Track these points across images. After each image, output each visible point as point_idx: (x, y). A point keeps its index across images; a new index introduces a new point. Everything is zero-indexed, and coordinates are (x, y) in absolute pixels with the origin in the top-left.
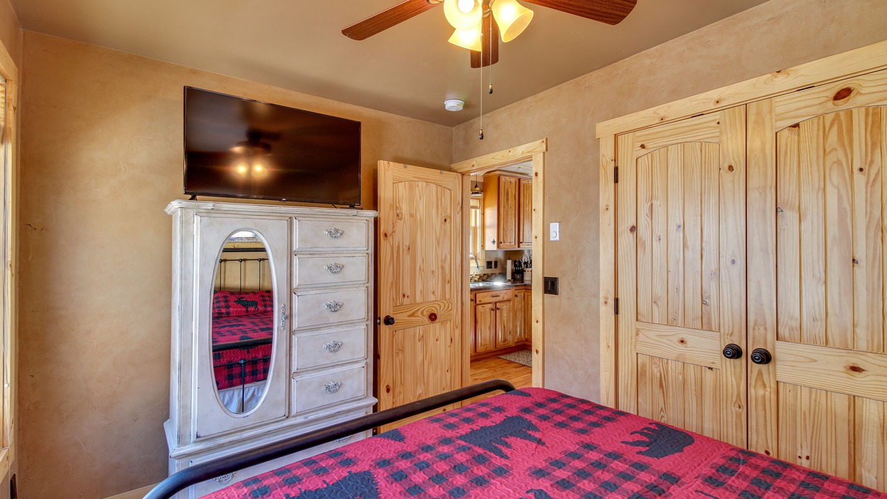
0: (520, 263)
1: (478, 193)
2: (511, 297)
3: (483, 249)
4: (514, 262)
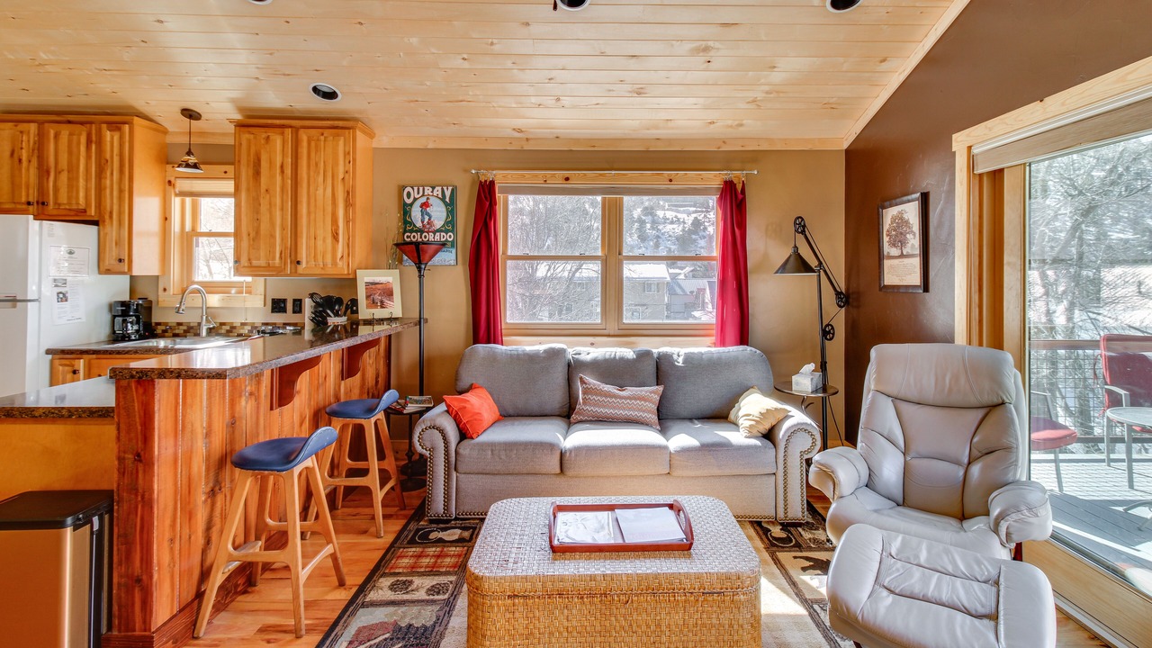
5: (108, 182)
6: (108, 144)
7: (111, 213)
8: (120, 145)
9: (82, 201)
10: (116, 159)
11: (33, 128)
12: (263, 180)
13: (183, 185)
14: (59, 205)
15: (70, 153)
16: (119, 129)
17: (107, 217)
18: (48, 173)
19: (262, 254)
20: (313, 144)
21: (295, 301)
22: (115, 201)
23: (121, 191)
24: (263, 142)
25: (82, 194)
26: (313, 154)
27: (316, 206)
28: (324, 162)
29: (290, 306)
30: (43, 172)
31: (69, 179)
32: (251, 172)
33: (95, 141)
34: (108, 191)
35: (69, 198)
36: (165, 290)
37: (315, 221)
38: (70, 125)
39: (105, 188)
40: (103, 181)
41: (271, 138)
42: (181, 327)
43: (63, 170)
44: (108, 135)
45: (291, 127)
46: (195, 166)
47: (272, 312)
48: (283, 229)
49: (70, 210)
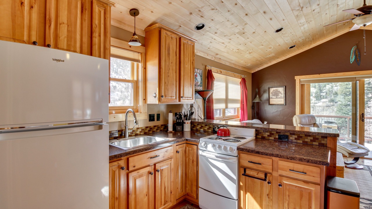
0: (180, 116)
1: (136, 41)
2: (172, 154)
3: (145, 102)
4: (176, 114)
5: (97, 40)
6: (97, 14)
8: (105, 18)
9: (78, 50)
10: (103, 26)
15: (69, 11)
16: (105, 8)
20: (185, 45)
22: (102, 54)
23: (105, 49)
25: (78, 45)
29: (156, 117)
31: (68, 31)
33: (87, 10)
34: (97, 46)
35: (69, 45)
39: (95, 44)
40: (94, 39)
43: (64, 23)
44: (97, 8)
47: (149, 121)
48: (176, 81)
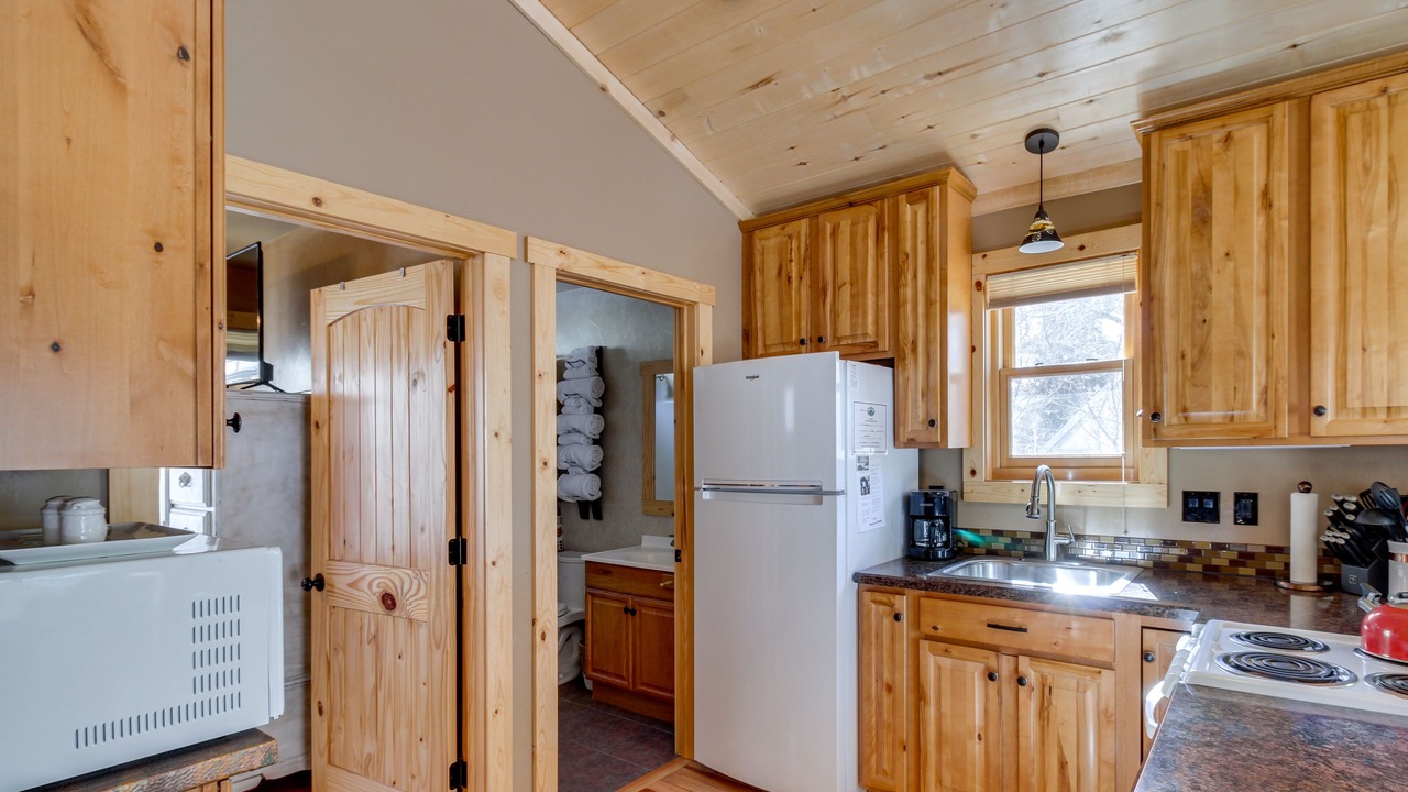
5: (909, 291)
6: (909, 226)
7: (914, 343)
8: (928, 223)
9: (871, 329)
10: (921, 249)
11: (804, 225)
12: (1218, 231)
13: (998, 286)
14: (839, 339)
15: (854, 254)
16: (926, 197)
17: (908, 350)
18: (825, 290)
19: (1216, 395)
20: (1355, 122)
21: (1239, 497)
22: (921, 321)
23: (929, 303)
24: (1216, 147)
25: (870, 318)
26: (1355, 147)
27: (1365, 270)
28: (1391, 159)
29: (1227, 508)
30: (818, 292)
31: (852, 296)
32: (1187, 221)
33: (888, 228)
34: (909, 306)
35: (853, 326)
36: (973, 473)
37: (1364, 308)
38: (853, 209)
39: (905, 302)
40: (901, 290)
41: (1236, 135)
42: (1001, 539)
43: (845, 283)
44: (907, 211)
45: (1285, 98)
46: (1054, 236)
47: (1185, 519)
48: (1270, 335)
49: (854, 345)
